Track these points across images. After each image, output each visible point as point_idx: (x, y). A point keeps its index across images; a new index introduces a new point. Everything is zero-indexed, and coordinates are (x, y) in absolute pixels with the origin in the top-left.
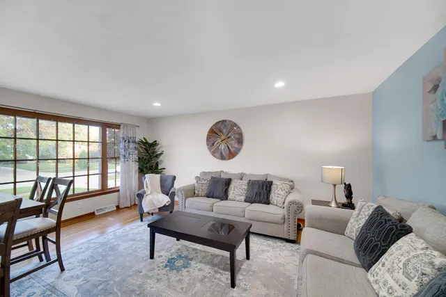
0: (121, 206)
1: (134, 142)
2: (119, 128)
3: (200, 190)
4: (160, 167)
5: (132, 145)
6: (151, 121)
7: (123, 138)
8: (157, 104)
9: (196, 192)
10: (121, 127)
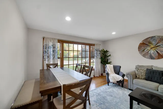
0: (95, 76)
1: (99, 51)
2: (94, 46)
3: (140, 75)
4: (109, 61)
5: (99, 52)
6: (104, 42)
7: (96, 49)
8: (114, 33)
9: (138, 76)
10: (95, 45)
